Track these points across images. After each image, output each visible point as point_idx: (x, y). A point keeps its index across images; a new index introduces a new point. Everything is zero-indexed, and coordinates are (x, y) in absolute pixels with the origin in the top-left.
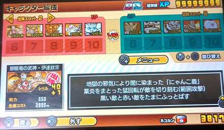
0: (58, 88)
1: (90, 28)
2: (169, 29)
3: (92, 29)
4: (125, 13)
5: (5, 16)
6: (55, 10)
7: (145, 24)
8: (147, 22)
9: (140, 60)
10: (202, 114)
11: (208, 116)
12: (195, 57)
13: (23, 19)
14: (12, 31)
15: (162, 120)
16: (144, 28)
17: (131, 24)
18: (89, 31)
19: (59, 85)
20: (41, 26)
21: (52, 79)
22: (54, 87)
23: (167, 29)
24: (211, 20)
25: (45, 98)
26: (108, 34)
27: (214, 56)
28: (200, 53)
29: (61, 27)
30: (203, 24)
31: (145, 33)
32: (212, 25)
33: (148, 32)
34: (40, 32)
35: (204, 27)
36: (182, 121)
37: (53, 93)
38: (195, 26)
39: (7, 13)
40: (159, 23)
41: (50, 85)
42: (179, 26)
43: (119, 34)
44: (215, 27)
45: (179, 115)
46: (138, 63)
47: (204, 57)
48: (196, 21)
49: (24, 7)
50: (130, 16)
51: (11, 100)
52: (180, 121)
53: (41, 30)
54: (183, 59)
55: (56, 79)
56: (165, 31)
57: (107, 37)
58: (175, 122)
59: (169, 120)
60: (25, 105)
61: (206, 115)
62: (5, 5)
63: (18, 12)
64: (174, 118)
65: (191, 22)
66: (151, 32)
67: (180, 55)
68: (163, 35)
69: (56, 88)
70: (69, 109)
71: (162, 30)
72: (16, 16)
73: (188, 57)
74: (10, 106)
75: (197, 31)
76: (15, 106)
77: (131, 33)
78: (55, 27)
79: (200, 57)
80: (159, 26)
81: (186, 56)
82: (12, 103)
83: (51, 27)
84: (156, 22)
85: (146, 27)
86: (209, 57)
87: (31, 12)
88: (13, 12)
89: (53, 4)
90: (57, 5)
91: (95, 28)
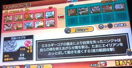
0: (30, 49)
1: (48, 14)
2: (94, 11)
3: (49, 15)
4: (68, 4)
5: (4, 12)
6: (29, 6)
7: (79, 9)
8: (80, 8)
9: (77, 30)
10: (116, 60)
11: (120, 61)
12: (110, 26)
13: (13, 12)
14: (7, 19)
15: (91, 65)
16: (79, 12)
17: (71, 10)
18: (48, 16)
19: (31, 47)
20: (22, 15)
21: (28, 43)
22: (28, 48)
23: (93, 11)
24: (119, 4)
25: (24, 54)
26: (58, 17)
27: (122, 25)
28: (113, 24)
29: (32, 15)
30: (114, 6)
31: (79, 14)
32: (120, 6)
33: (81, 14)
34: (21, 19)
35: (115, 8)
36: (104, 65)
37: (28, 51)
38: (109, 8)
39: (5, 10)
40: (87, 8)
41: (27, 47)
42: (100, 9)
43: (65, 16)
44: (122, 7)
45: (102, 61)
46: (76, 32)
47: (116, 25)
48: (110, 5)
49: (13, 6)
50: (71, 6)
51: (5, 56)
52: (103, 65)
53: (22, 17)
54: (103, 28)
55: (30, 43)
56: (92, 12)
57: (58, 18)
58: (99, 66)
59: (95, 65)
60: (13, 59)
61: (119, 60)
62: (4, 6)
63: (10, 9)
64: (99, 63)
65: (107, 6)
66: (83, 14)
67: (101, 25)
68: (90, 15)
69: (30, 48)
70: (36, 60)
71: (90, 12)
72: (9, 11)
73: (106, 27)
74: (5, 59)
75: (111, 11)
76: (7, 59)
77: (71, 15)
78: (29, 15)
79: (113, 26)
80: (88, 10)
81: (104, 26)
82: (6, 58)
83: (27, 16)
84: (86, 8)
85: (80, 11)
86: (119, 26)
87: (17, 8)
88: (7, 9)
89: (28, 3)
90: (31, 3)
91: (51, 14)
